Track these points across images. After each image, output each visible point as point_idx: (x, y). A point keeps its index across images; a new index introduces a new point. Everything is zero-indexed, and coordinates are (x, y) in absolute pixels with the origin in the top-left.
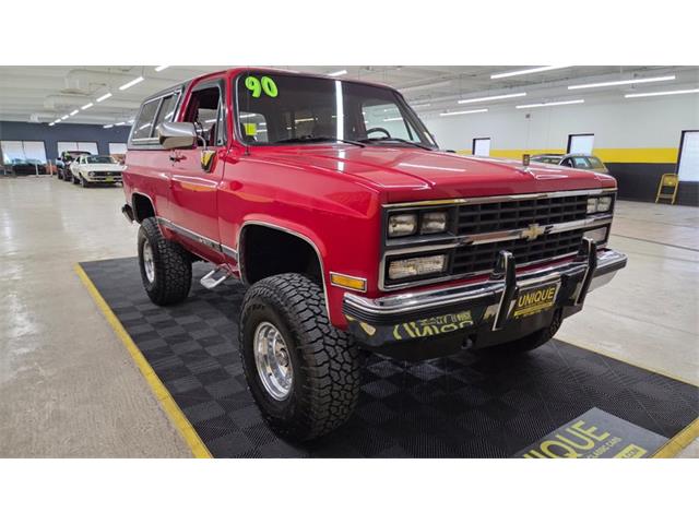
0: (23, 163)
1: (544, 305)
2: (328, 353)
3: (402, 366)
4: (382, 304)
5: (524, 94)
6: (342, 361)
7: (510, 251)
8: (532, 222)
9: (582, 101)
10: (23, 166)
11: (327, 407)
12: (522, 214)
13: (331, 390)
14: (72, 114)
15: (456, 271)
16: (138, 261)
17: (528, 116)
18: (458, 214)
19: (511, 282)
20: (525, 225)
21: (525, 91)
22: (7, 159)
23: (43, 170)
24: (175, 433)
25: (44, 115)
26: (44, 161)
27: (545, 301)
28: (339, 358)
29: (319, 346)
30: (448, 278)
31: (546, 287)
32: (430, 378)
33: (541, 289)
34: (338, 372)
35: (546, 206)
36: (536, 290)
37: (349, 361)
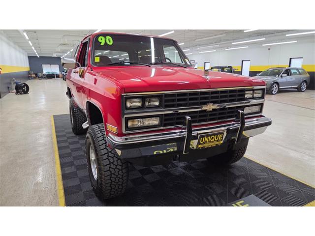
0: (51, 73)
1: (217, 143)
2: (109, 160)
3: (167, 168)
4: (126, 139)
5: (264, 39)
6: (117, 164)
7: (190, 116)
8: (208, 102)
9: (296, 42)
10: (51, 75)
11: (109, 185)
12: (202, 98)
13: (111, 177)
14: (68, 53)
15: (165, 125)
16: (69, 115)
17: (269, 49)
18: (164, 99)
19: (190, 132)
20: (205, 104)
21: (265, 38)
22: (45, 72)
23: (58, 76)
24: (56, 191)
25: (59, 54)
26: (58, 72)
27: (217, 141)
28: (115, 163)
29: (105, 157)
30: (162, 128)
31: (217, 134)
32: (177, 174)
33: (214, 135)
34: (114, 169)
35: (218, 95)
36: (211, 135)
37: (121, 164)
